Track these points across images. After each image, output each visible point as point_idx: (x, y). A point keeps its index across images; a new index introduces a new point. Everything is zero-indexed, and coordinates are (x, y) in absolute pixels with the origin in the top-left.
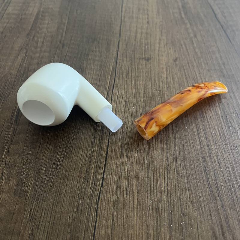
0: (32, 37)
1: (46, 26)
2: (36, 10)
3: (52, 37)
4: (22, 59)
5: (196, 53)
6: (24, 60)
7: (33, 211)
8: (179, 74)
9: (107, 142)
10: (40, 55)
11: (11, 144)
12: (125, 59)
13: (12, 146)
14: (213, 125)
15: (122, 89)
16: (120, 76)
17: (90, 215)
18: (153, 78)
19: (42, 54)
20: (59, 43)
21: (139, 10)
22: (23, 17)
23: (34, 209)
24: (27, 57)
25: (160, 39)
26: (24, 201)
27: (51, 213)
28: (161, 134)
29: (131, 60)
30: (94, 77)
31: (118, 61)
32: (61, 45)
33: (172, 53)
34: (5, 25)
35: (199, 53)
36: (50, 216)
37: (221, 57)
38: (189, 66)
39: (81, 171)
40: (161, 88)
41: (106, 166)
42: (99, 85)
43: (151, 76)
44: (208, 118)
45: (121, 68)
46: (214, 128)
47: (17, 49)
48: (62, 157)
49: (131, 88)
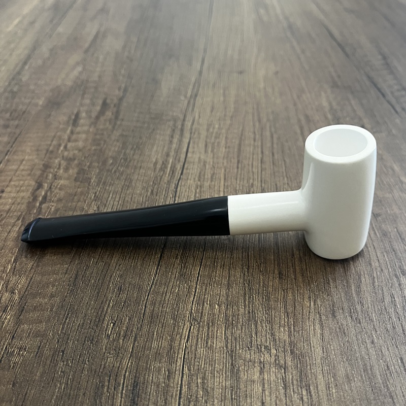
5: (304, 67)
7: (98, 193)
9: (188, 141)
11: (69, 141)
12: (211, 72)
13: (70, 144)
16: (204, 86)
17: (167, 197)
18: (246, 88)
20: (126, 59)
23: (100, 191)
26: (88, 185)
27: (121, 195)
29: (220, 73)
30: (172, 87)
31: (203, 75)
33: (272, 67)
36: (119, 197)
37: (335, 71)
39: (156, 164)
40: (257, 97)
41: (187, 159)
45: (206, 80)
48: (132, 152)
49: (220, 97)
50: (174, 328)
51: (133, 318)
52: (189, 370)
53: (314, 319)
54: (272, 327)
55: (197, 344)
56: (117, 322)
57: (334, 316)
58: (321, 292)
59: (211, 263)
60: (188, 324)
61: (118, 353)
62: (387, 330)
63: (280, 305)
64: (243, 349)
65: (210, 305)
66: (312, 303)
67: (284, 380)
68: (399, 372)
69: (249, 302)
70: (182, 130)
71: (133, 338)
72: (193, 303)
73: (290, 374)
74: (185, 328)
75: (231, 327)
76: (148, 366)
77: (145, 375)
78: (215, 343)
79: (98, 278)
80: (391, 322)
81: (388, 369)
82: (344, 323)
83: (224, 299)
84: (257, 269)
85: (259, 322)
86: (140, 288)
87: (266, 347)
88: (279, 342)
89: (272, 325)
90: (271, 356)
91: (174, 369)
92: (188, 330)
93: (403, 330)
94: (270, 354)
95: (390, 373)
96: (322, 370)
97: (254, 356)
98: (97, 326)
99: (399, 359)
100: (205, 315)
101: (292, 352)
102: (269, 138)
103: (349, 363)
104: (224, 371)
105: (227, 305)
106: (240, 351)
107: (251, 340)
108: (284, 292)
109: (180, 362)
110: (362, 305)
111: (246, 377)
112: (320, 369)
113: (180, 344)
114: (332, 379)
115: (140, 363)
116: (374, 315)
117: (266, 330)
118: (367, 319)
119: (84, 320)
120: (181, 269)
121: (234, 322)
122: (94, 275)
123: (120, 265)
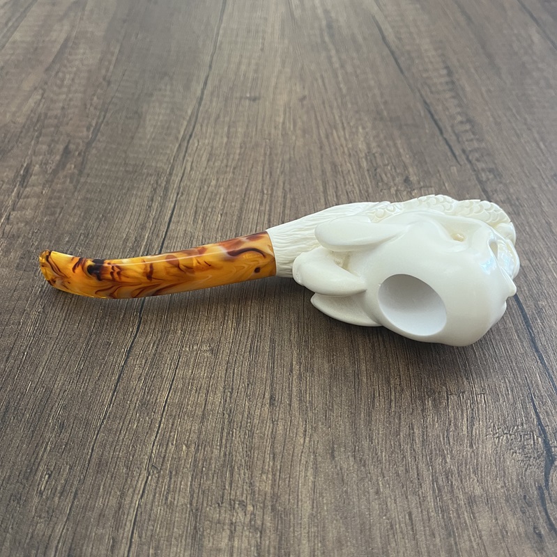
0: (53, 74)
1: (79, 57)
2: (63, 36)
3: (89, 71)
4: (35, 103)
5: (340, 89)
6: (39, 104)
8: (305, 118)
9: (173, 205)
10: (67, 96)
11: (13, 210)
12: (215, 99)
13: (14, 214)
14: (350, 180)
15: (206, 138)
16: (203, 121)
18: (260, 123)
19: (70, 96)
20: (101, 80)
21: (249, 31)
22: (41, 45)
24: (43, 100)
25: (280, 72)
26: (32, 275)
28: (263, 194)
29: (226, 101)
30: (159, 124)
31: (203, 103)
32: (105, 84)
33: (298, 90)
34: (8, 57)
35: (344, 91)
37: (382, 95)
38: (325, 107)
39: (126, 240)
40: (272, 137)
41: (168, 233)
42: (166, 134)
43: (257, 122)
44: (345, 172)
45: (207, 111)
46: (351, 184)
47: (28, 89)
48: (97, 224)
49: (222, 137)
50: (126, 480)
51: (75, 466)
52: (140, 537)
53: (307, 462)
54: (251, 475)
55: (153, 501)
56: (54, 472)
57: (333, 457)
58: (320, 423)
59: (184, 385)
60: (145, 473)
61: (52, 516)
62: (398, 475)
63: (267, 442)
64: (211, 506)
65: (176, 446)
66: (307, 439)
67: (258, 547)
68: (405, 532)
69: (227, 440)
70: (166, 189)
71: (73, 494)
72: (154, 443)
73: (267, 539)
74: (141, 479)
75: (199, 477)
76: (88, 533)
77: (83, 545)
78: (176, 498)
79: (35, 411)
80: (404, 463)
81: (392, 528)
82: (345, 466)
83: (195, 436)
84: (243, 393)
85: (236, 468)
86: (88, 424)
87: (241, 503)
88: (259, 495)
89: (252, 472)
90: (245, 515)
91: (121, 535)
92: (144, 482)
93: (418, 474)
94: (245, 512)
95: (394, 533)
96: (309, 532)
97: (226, 516)
98: (27, 479)
99: (407, 515)
100: (168, 460)
101: (273, 509)
102: (280, 200)
103: (343, 522)
104: (184, 537)
105: (198, 446)
106: (208, 509)
107: (223, 493)
108: (273, 424)
109: (129, 526)
110: (371, 440)
111: (211, 544)
112: (306, 531)
113: (131, 502)
114: (320, 545)
115: (78, 529)
116: (384, 453)
117: (244, 479)
118: (375, 460)
119: (11, 472)
120: (144, 396)
121: (204, 469)
122: (30, 406)
123: (65, 391)
